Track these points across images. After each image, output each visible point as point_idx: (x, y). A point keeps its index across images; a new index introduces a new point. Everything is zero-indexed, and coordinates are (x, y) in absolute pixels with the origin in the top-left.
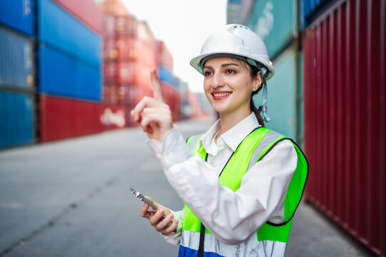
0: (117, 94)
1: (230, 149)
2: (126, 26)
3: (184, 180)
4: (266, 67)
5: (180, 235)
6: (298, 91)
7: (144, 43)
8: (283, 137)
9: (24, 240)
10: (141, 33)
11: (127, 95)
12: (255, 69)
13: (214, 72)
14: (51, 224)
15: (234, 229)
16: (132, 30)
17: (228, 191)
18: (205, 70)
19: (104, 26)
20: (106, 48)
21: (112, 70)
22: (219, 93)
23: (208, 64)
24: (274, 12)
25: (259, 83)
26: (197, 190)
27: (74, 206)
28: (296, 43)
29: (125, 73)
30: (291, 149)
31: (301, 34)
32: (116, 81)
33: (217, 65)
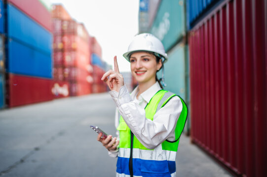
0: (63, 73)
1: (146, 102)
2: (69, 26)
3: (128, 112)
4: (164, 57)
5: (118, 151)
6: (186, 71)
7: (82, 39)
8: (174, 95)
9: (4, 172)
10: (80, 31)
11: (70, 74)
12: (158, 58)
13: (136, 60)
14: (22, 161)
15: (152, 139)
16: (74, 29)
17: (149, 120)
18: (131, 59)
19: (54, 26)
20: (55, 42)
21: (59, 57)
22: (139, 71)
23: (133, 56)
24: (170, 19)
25: (160, 65)
26: (134, 117)
27: (37, 149)
28: (185, 39)
29: (68, 59)
30: (179, 101)
31: (187, 34)
32: (62, 65)
33: (138, 57)
